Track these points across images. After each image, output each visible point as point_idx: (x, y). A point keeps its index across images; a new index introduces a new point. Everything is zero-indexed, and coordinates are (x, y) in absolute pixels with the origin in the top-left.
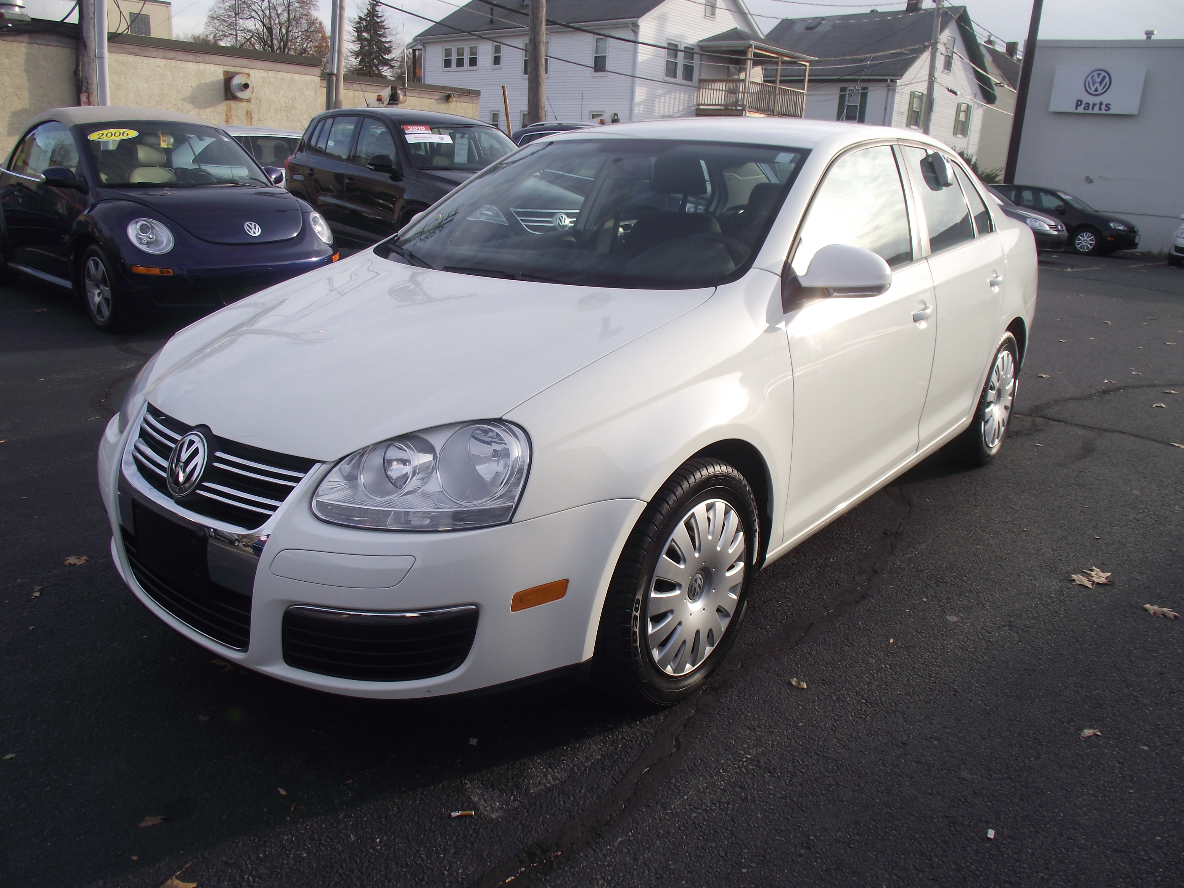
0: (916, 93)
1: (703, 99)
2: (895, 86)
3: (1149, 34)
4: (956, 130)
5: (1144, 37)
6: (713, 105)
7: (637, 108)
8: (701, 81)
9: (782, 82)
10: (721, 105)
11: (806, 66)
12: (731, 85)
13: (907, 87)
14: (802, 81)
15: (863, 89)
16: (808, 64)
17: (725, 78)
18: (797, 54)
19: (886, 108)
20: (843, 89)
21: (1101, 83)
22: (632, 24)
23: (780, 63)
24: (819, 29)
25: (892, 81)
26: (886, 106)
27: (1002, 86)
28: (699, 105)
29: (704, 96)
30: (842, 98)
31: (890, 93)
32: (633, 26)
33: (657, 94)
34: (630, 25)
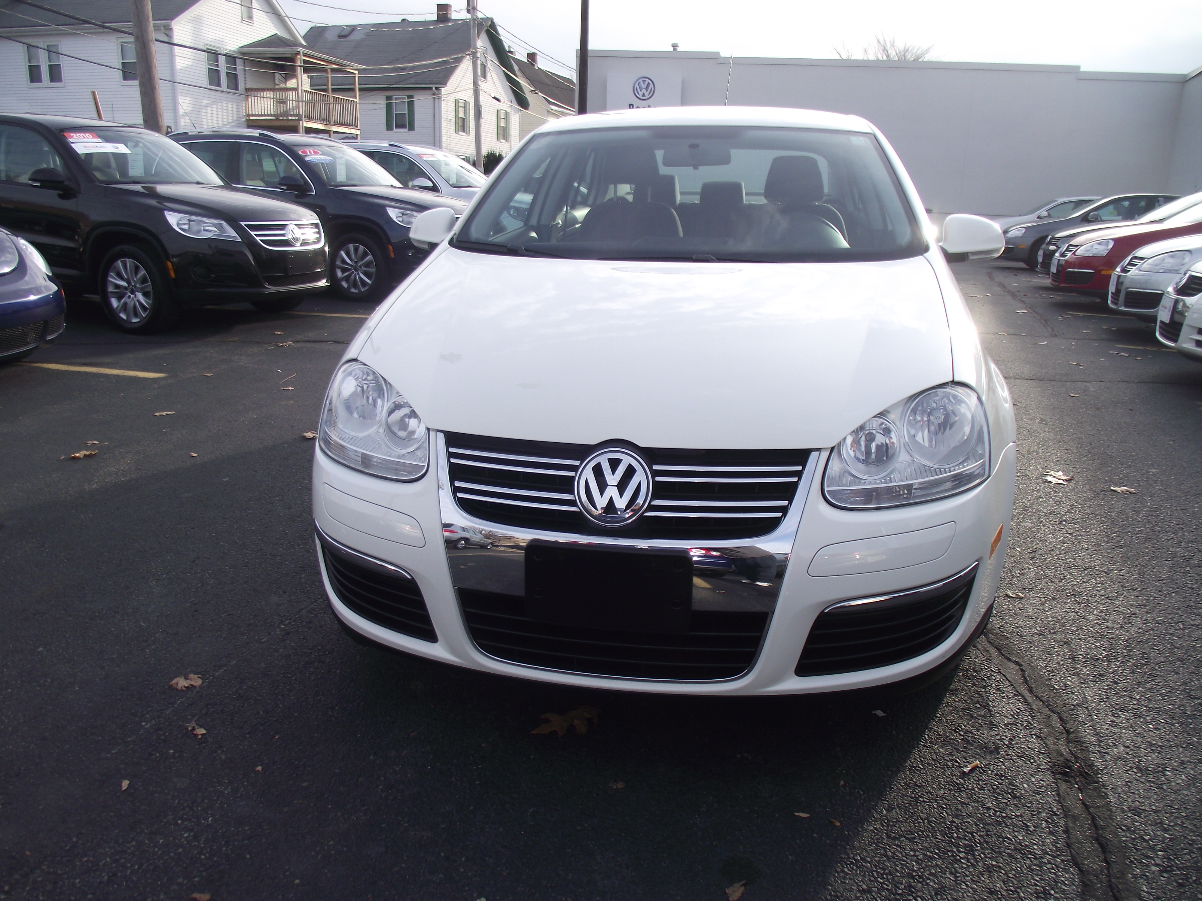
0: (460, 101)
1: (253, 109)
2: (440, 94)
3: (675, 46)
4: (499, 136)
5: (672, 49)
6: (265, 115)
7: (182, 120)
8: (247, 90)
9: (334, 90)
10: (271, 115)
11: (354, 74)
12: (279, 95)
13: (451, 95)
14: (353, 90)
15: (409, 97)
16: (356, 72)
17: (272, 87)
18: (345, 62)
19: (434, 116)
20: (388, 98)
21: (647, 89)
22: (164, 26)
23: (329, 71)
24: (352, 37)
25: (437, 88)
26: (434, 114)
27: (536, 93)
28: (249, 115)
29: (253, 107)
30: (389, 107)
31: (437, 100)
32: (165, 29)
33: (203, 104)
34: (162, 28)
